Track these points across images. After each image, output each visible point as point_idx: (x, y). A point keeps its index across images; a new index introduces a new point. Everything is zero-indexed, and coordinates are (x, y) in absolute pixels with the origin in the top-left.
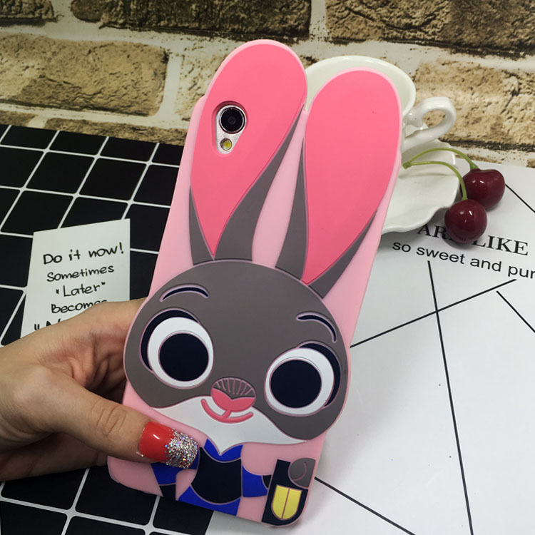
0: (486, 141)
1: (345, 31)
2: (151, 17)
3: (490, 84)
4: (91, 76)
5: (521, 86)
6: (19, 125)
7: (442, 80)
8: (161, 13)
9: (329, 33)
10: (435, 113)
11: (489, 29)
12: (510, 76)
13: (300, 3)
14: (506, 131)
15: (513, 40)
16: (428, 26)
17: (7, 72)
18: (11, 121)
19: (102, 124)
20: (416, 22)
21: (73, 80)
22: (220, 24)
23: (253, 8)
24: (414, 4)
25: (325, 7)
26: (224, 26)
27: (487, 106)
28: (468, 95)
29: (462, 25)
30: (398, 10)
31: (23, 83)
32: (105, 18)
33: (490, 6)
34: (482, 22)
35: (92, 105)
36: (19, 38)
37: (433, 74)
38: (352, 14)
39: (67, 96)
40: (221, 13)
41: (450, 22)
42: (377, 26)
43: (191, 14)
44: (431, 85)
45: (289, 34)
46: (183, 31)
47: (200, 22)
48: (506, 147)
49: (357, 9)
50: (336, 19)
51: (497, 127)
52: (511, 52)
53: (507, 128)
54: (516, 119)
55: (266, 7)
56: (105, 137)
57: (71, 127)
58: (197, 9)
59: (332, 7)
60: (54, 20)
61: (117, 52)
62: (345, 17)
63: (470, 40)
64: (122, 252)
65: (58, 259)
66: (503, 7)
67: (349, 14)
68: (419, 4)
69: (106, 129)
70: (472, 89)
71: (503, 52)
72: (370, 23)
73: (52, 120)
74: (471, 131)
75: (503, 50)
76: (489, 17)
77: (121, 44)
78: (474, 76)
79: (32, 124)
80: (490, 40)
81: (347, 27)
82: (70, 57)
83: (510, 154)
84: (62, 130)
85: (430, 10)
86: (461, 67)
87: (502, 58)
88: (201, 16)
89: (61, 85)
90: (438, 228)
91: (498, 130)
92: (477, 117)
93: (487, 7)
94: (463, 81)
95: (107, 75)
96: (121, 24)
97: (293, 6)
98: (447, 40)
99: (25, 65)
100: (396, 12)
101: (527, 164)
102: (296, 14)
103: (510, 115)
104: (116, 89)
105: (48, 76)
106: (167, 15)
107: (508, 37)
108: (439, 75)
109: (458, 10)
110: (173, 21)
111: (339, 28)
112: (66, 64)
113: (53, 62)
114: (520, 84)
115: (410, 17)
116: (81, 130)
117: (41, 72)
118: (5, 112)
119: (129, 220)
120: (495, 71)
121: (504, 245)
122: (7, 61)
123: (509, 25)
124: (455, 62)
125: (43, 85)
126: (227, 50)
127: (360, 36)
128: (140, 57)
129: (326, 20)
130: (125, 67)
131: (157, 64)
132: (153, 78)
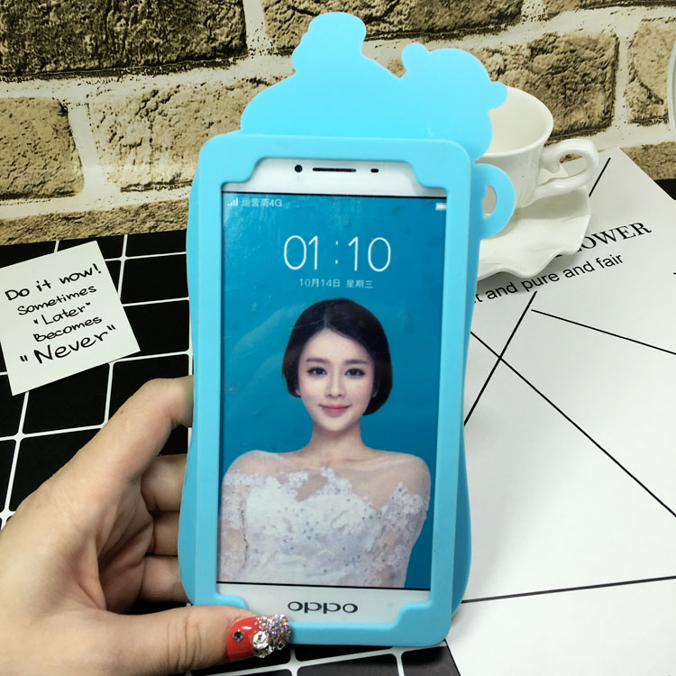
1: (293, 37)
2: (30, 61)
8: (44, 55)
9: (272, 44)
11: (463, 4)
12: (494, 53)
13: (229, 10)
15: (491, 12)
16: (392, 14)
20: (377, 12)
22: (127, 57)
23: (169, 28)
25: (262, 8)
26: (134, 58)
29: (432, 6)
38: (297, 14)
40: (126, 43)
41: (418, 4)
43: (86, 50)
45: (222, 54)
46: (79, 75)
47: (99, 60)
49: (302, 7)
50: (278, 24)
52: (491, 26)
55: (185, 24)
58: (93, 42)
59: (270, 8)
62: (289, 20)
63: (443, 22)
67: (293, 14)
75: (482, 26)
80: (466, 18)
87: (482, 36)
88: (99, 52)
97: (221, 15)
98: (417, 27)
102: (226, 25)
106: (53, 56)
107: (486, 9)
110: (62, 63)
111: (284, 34)
114: (506, 60)
115: (369, 7)
126: (144, 88)
128: (28, 113)
129: (265, 27)
130: (10, 129)
131: (55, 118)
132: (55, 136)
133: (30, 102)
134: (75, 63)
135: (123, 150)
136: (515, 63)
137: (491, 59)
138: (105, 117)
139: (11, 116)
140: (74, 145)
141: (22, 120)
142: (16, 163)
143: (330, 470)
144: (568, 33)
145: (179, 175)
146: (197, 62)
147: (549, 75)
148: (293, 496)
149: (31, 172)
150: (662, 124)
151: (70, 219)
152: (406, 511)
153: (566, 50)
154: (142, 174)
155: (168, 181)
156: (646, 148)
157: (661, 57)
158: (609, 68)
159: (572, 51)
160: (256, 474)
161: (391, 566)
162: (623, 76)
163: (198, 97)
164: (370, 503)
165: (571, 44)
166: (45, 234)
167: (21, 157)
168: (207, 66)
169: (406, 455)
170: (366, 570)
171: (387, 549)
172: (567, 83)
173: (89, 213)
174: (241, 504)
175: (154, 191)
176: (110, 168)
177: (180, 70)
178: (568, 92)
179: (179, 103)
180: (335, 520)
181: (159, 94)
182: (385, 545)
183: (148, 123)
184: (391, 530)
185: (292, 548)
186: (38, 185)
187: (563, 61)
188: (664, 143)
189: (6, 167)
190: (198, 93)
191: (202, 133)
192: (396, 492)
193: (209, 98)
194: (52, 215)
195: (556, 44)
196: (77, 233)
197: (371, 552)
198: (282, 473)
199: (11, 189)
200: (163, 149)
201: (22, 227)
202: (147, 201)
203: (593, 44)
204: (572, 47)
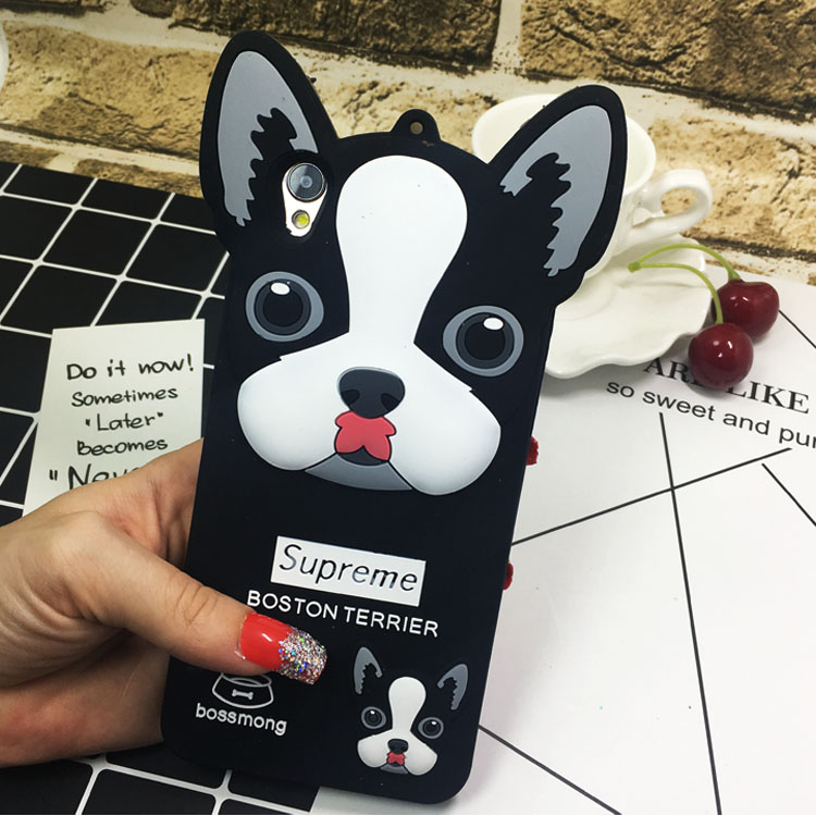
0: (748, 242)
1: (547, 61)
2: (251, 17)
3: (757, 158)
4: (150, 101)
5: (803, 165)
6: (34, 165)
7: (687, 148)
8: (268, 12)
9: (521, 63)
10: (673, 195)
11: (763, 74)
12: (788, 149)
13: (482, 14)
14: (777, 230)
15: (797, 94)
16: (673, 63)
17: (18, 84)
18: (22, 159)
19: (163, 174)
20: (656, 55)
21: (121, 104)
22: (356, 35)
23: (410, 15)
24: (656, 27)
25: (520, 22)
26: (363, 39)
27: (750, 190)
28: (724, 171)
29: (724, 66)
30: (629, 35)
31: (42, 103)
32: (180, 12)
33: (768, 41)
34: (754, 62)
35: (149, 144)
36: (42, 33)
37: (673, 136)
38: (560, 36)
39: (111, 128)
40: (360, 19)
41: (707, 60)
42: (595, 57)
43: (314, 17)
44: (669, 152)
45: (462, 58)
46: (299, 43)
47: (326, 31)
48: (778, 253)
49: (567, 29)
50: (534, 42)
51: (763, 223)
52: (793, 112)
53: (780, 226)
54: (792, 213)
55: (430, 15)
56: (169, 194)
57: (117, 174)
58: (324, 10)
59: (530, 24)
60: (100, 9)
61: (193, 66)
62: (549, 41)
63: (734, 88)
64: (192, 369)
65: (90, 373)
66: (788, 43)
67: (555, 35)
68: (662, 28)
69: (170, 182)
70: (730, 163)
71: (780, 110)
72: (586, 51)
73: (86, 161)
74: (726, 226)
75: (781, 107)
76: (765, 57)
77: (200, 54)
78: (735, 144)
79: (55, 165)
80: (763, 91)
81: (550, 56)
82: (118, 68)
83: (783, 264)
84: (102, 178)
85: (679, 39)
86: (715, 130)
87: (779, 120)
88: (329, 21)
89: (101, 110)
90: (675, 364)
91: (765, 227)
92: (735, 205)
93: (763, 40)
94: (718, 150)
95: (175, 100)
96: (203, 24)
97: (473, 16)
98: (699, 86)
99: (48, 75)
100: (627, 39)
101: (807, 280)
102: (475, 29)
103: (784, 206)
104: (187, 123)
105: (82, 94)
106: (277, 16)
107: (791, 89)
108: (681, 138)
109: (720, 43)
110: (285, 26)
111: (538, 55)
112: (113, 80)
113: (91, 75)
114: (802, 161)
115: (648, 48)
116: (130, 181)
117: (71, 89)
118: (12, 144)
119: (202, 321)
120: (766, 139)
121: (774, 396)
122: (19, 67)
123: (794, 70)
124: (708, 121)
125: (73, 107)
126: (364, 76)
127: (569, 71)
129: (519, 43)
134: (298, 29)
137: (784, 154)
146: (431, 61)
163: (420, 102)
168: (441, 69)
177: (410, 65)
179: (396, 104)
181: (378, 88)
183: (354, 120)
190: (421, 98)
193: (432, 107)
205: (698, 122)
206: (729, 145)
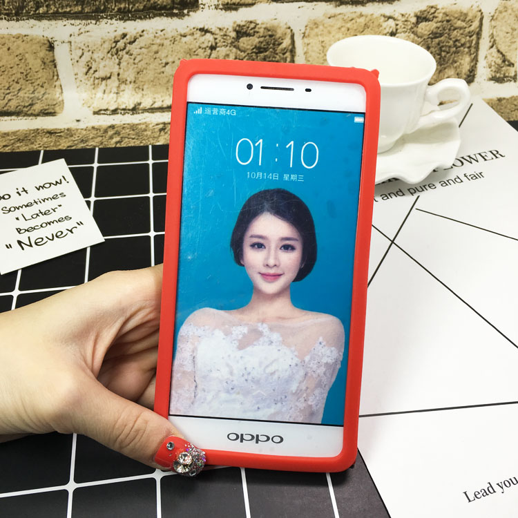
2: (27, 5)
3: (372, 30)
5: (398, 27)
9: (218, 0)
12: (388, 20)
26: (109, 6)
37: (321, 27)
44: (320, 38)
45: (179, 7)
46: (65, 17)
70: (356, 35)
78: (357, 23)
86: (345, 18)
87: (381, 4)
94: (348, 30)
108: (326, 28)
120: (375, 16)
124: (340, 14)
126: (116, 31)
128: (22, 47)
130: (8, 60)
131: (43, 53)
132: (43, 67)
133: (25, 38)
134: (62, 7)
135: (96, 81)
136: (404, 28)
137: (386, 23)
138: (83, 54)
139: (9, 49)
140: (58, 75)
141: (18, 52)
142: (11, 88)
143: (265, 325)
144: (445, 6)
145: (140, 104)
146: (159, 12)
147: (430, 40)
148: (235, 346)
149: (22, 95)
150: (512, 83)
151: (53, 133)
152: (325, 360)
153: (444, 19)
154: (110, 101)
155: (131, 108)
156: (500, 100)
157: (514, 30)
158: (474, 37)
159: (448, 21)
160: (207, 327)
161: (311, 405)
162: (485, 43)
163: (158, 41)
164: (296, 353)
165: (447, 16)
166: (32, 143)
167: (15, 84)
168: (167, 16)
169: (327, 315)
170: (291, 408)
171: (309, 391)
172: (443, 47)
173: (68, 130)
174: (193, 352)
175: (119, 115)
176: (85, 95)
177: (145, 18)
178: (443, 54)
179: (142, 45)
180: (267, 366)
181: (127, 37)
182: (307, 388)
183: (117, 61)
184: (312, 375)
185: (232, 389)
186: (27, 106)
187: (441, 29)
188: (513, 97)
189: (3, 91)
190: (158, 38)
191: (159, 71)
192: (317, 345)
193: (167, 43)
194: (38, 129)
195: (436, 14)
196: (58, 144)
197: (296, 392)
198: (227, 326)
199: (5, 109)
200: (128, 82)
201: (14, 137)
202: (114, 123)
203: (463, 16)
204: (448, 18)
205: (334, 16)
206: (355, 25)
